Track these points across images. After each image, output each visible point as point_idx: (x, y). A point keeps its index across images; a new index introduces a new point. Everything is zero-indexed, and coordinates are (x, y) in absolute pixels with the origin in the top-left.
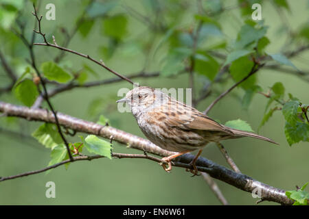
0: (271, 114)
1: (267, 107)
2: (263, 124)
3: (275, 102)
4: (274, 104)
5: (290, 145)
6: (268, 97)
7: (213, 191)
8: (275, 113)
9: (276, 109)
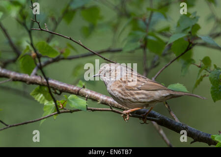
0: (201, 80)
1: (199, 74)
2: (196, 86)
3: (204, 71)
4: (203, 72)
5: (215, 102)
6: (200, 67)
7: (160, 135)
8: (204, 79)
9: (205, 76)
